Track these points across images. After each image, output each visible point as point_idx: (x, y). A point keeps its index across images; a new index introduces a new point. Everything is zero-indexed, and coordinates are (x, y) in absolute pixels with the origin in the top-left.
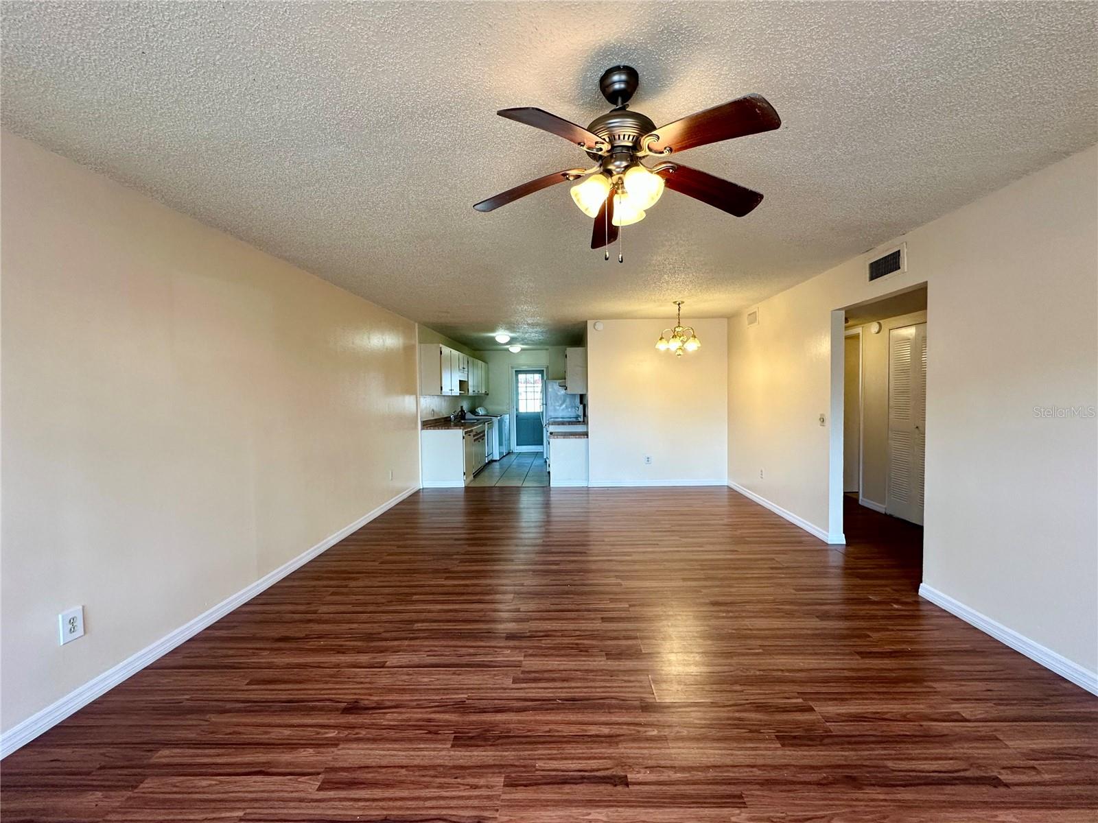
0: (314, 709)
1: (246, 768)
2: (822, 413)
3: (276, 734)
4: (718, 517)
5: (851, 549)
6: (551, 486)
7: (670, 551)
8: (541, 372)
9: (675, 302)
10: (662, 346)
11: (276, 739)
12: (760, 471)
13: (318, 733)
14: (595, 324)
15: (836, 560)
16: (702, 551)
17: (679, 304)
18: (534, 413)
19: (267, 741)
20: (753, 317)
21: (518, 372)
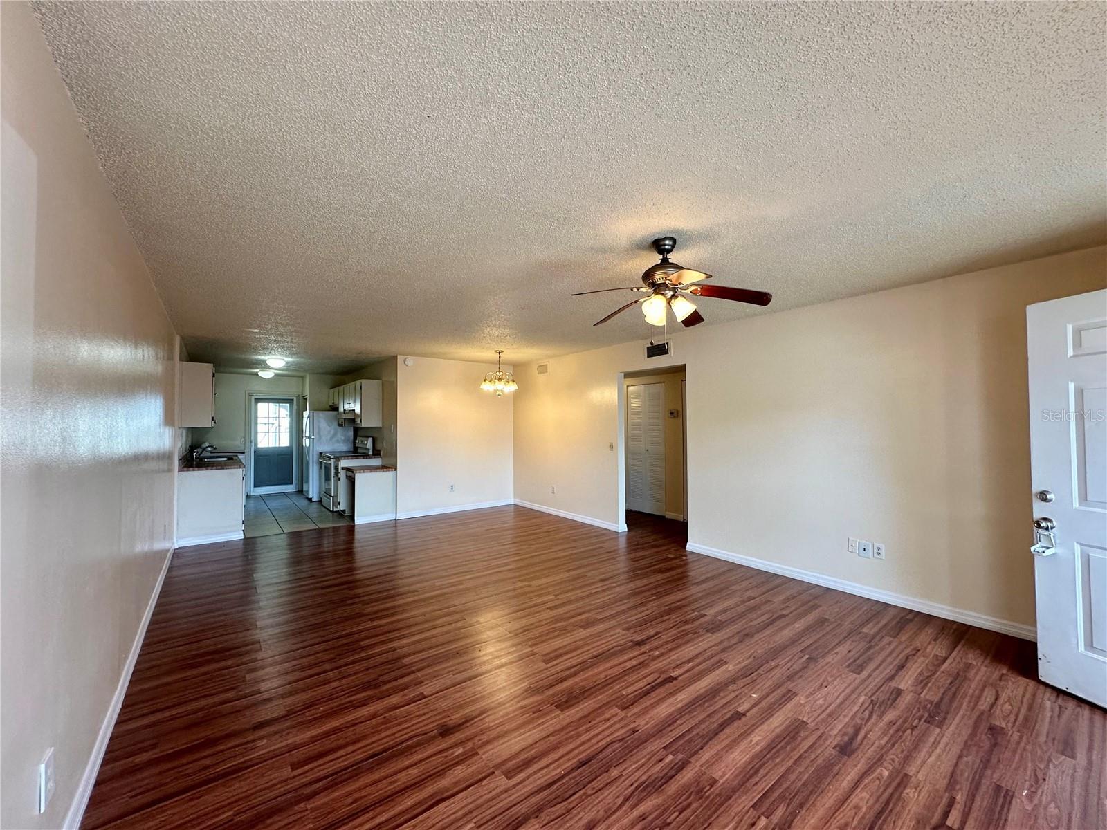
0: (410, 748)
1: (420, 807)
2: (611, 441)
3: (403, 778)
4: (537, 527)
5: (633, 533)
6: (356, 523)
7: (536, 556)
8: (290, 401)
9: (496, 351)
10: (487, 387)
11: (410, 780)
12: (551, 488)
13: (446, 757)
14: (405, 360)
15: (622, 543)
16: (553, 552)
17: (499, 353)
18: (279, 447)
19: (402, 786)
20: (543, 369)
21: (258, 400)
